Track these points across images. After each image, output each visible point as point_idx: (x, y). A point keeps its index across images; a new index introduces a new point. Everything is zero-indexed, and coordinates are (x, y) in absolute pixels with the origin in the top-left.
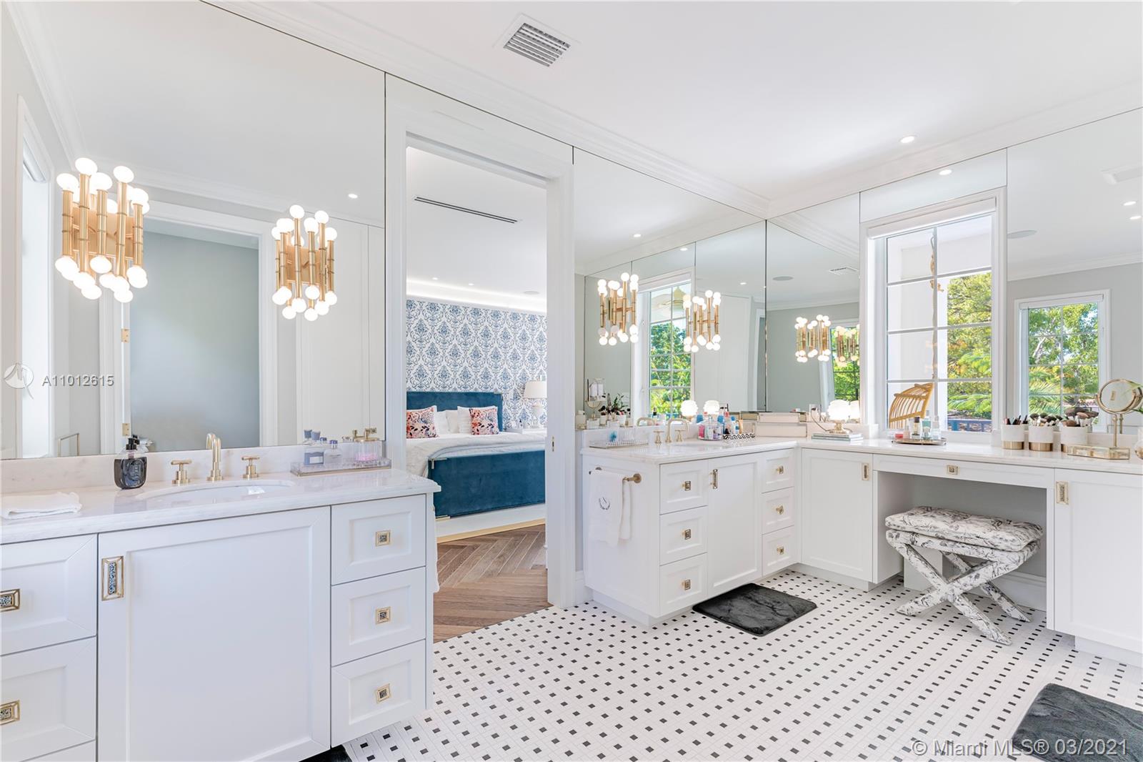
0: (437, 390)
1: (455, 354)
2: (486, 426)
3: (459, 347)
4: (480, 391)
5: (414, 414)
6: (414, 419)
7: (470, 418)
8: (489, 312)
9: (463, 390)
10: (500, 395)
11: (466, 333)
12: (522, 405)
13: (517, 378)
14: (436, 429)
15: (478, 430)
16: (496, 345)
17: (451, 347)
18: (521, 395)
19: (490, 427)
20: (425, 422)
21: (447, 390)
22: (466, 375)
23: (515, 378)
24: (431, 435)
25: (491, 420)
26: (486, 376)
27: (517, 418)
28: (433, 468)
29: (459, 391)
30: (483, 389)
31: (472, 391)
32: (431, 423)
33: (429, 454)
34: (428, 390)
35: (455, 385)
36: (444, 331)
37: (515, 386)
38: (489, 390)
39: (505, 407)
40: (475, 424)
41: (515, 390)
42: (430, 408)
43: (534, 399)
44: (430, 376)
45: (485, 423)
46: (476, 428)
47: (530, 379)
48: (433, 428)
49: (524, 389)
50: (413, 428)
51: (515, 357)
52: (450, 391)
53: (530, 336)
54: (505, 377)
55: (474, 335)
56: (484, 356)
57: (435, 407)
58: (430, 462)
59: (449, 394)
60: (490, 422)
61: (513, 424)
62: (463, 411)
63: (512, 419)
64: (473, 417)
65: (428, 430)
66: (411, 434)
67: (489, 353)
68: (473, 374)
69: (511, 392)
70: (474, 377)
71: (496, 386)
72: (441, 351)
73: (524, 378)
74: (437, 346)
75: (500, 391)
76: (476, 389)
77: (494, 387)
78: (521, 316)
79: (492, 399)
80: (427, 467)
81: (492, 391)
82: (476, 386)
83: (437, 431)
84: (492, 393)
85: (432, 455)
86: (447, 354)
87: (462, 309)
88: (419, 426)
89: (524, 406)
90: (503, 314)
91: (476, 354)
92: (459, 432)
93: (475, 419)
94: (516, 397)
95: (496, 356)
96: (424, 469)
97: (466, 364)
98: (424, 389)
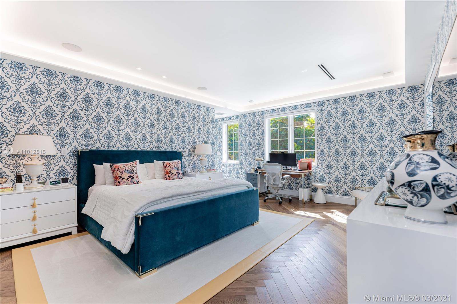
0: (139, 149)
1: (151, 125)
2: (174, 174)
3: (154, 121)
4: (168, 150)
5: (122, 167)
6: (121, 171)
7: (163, 168)
8: (174, 100)
9: (157, 149)
10: (180, 153)
11: (159, 112)
12: (193, 159)
13: (190, 143)
14: (139, 177)
15: (169, 177)
16: (178, 121)
17: (149, 120)
18: (193, 153)
19: (177, 174)
20: (131, 173)
21: (146, 149)
22: (159, 140)
23: (189, 142)
24: (136, 182)
25: (178, 169)
26: (172, 141)
27: (190, 167)
28: (140, 224)
29: (154, 150)
30: (170, 149)
31: (163, 150)
32: (136, 173)
33: (136, 209)
34: (133, 149)
35: (151, 146)
36: (144, 110)
37: (189, 147)
38: (174, 150)
39: (183, 160)
40: (167, 173)
41: (189, 150)
42: (135, 162)
43: (200, 155)
44: (134, 139)
45: (174, 171)
46: (168, 175)
47: (198, 143)
48: (137, 177)
49: (195, 149)
50: (121, 178)
51: (189, 130)
52: (149, 150)
53: (198, 118)
54: (183, 141)
55: (164, 114)
56: (170, 128)
57: (138, 161)
58: (137, 219)
59: (148, 152)
60: (177, 171)
61: (189, 171)
62: (158, 164)
63: (188, 167)
64: (165, 167)
65: (133, 178)
66: (119, 182)
67: (174, 126)
68: (163, 139)
69: (187, 151)
70: (164, 141)
71: (178, 147)
72: (142, 123)
73: (194, 142)
74: (139, 119)
75: (180, 150)
76: (165, 149)
77: (177, 147)
78: (193, 105)
79: (176, 155)
80: (134, 222)
81: (175, 150)
82: (165, 147)
83: (140, 179)
84: (176, 152)
85: (139, 210)
86: (146, 125)
87: (157, 97)
88: (125, 175)
89: (194, 160)
90: (182, 102)
91: (165, 127)
92: (155, 178)
93: (167, 169)
94: (190, 154)
95: (178, 128)
96: (131, 224)
97: (159, 133)
98: (130, 149)
